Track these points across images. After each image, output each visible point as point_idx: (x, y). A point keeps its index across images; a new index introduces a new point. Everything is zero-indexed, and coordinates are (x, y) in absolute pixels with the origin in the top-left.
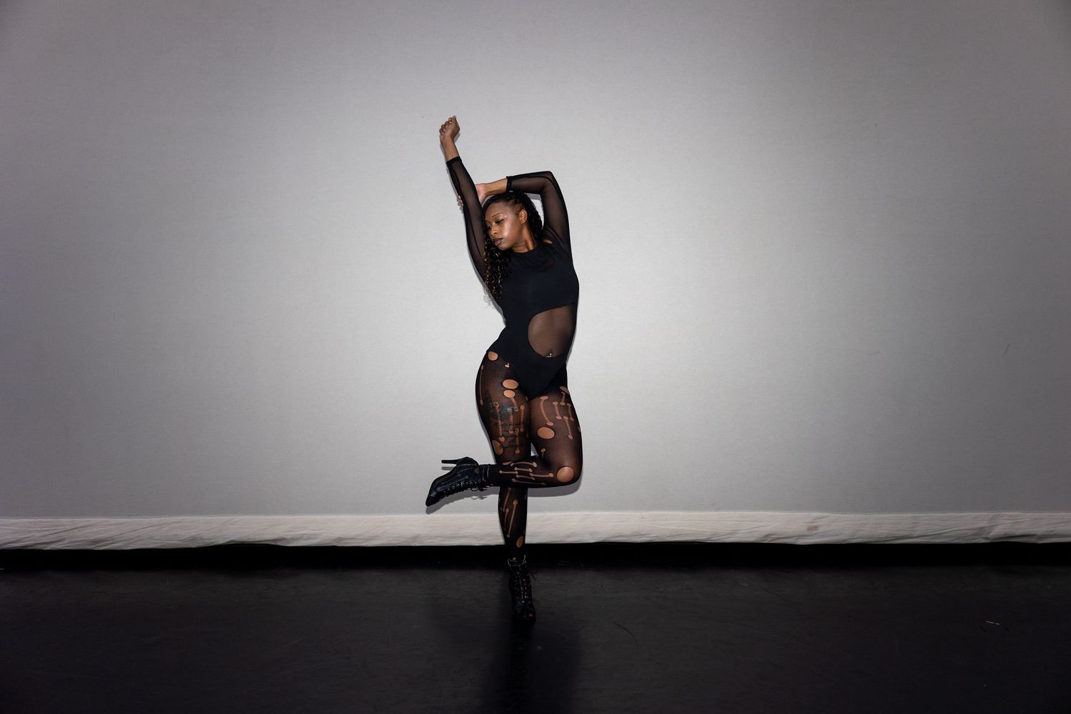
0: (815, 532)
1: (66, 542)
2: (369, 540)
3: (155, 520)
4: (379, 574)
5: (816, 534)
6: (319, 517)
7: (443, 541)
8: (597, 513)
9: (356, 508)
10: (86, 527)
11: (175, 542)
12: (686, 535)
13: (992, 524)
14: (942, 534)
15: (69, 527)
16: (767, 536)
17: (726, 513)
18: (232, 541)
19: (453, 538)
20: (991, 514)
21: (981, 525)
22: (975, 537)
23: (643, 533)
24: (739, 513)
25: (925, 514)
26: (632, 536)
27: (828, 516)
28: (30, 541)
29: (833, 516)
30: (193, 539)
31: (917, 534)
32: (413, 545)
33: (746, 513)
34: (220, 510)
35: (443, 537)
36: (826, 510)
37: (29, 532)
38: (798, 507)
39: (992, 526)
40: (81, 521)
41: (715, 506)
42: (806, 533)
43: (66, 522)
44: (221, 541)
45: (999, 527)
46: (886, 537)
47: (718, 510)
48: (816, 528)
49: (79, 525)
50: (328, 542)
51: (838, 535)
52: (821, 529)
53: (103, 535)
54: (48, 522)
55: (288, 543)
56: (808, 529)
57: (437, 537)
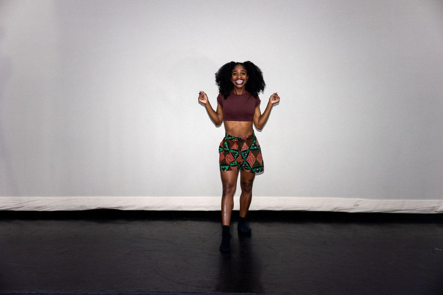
0: (358, 207)
1: (25, 207)
2: (160, 208)
3: (64, 198)
4: (163, 223)
5: (358, 208)
6: (137, 198)
7: (191, 208)
8: (260, 197)
9: (154, 193)
10: (33, 201)
11: (73, 208)
12: (299, 208)
13: (439, 205)
14: (415, 209)
15: (26, 201)
16: (336, 208)
17: (316, 198)
18: (99, 208)
19: (196, 207)
20: (438, 201)
21: (434, 205)
22: (431, 211)
23: (280, 206)
24: (323, 198)
25: (408, 200)
26: (275, 207)
27: (362, 200)
28: (9, 207)
29: (366, 200)
30: (82, 207)
31: (404, 209)
32: (178, 210)
33: (326, 198)
34: (94, 194)
35: (191, 207)
36: (362, 198)
37: (9, 203)
38: (350, 196)
39: (439, 206)
40: (32, 198)
41: (312, 195)
42: (353, 208)
43: (25, 199)
44: (94, 208)
45: (442, 207)
46: (390, 210)
47: (314, 197)
48: (358, 205)
49: (30, 200)
50: (141, 208)
51: (367, 209)
52: (360, 206)
53: (41, 205)
54: (17, 198)
55: (123, 209)
56: (354, 206)
57: (189, 207)
